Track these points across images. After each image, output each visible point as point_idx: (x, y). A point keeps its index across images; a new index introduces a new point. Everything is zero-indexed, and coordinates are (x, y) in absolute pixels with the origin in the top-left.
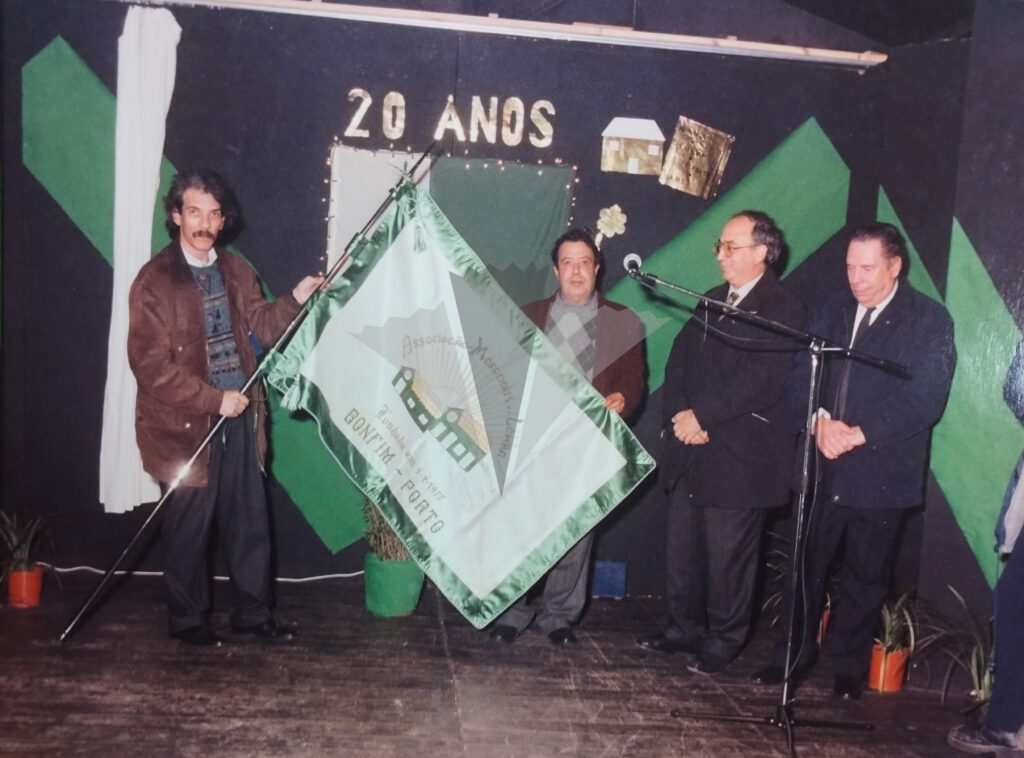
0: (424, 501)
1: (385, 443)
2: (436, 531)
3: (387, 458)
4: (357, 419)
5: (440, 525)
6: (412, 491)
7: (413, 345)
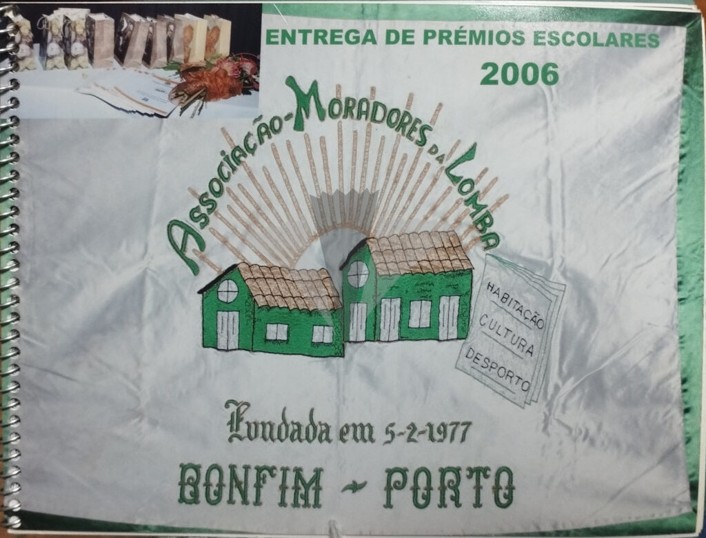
0: (443, 472)
1: (285, 470)
2: (510, 497)
3: (312, 494)
4: (203, 480)
5: (504, 477)
6: (410, 483)
7: (196, 226)
